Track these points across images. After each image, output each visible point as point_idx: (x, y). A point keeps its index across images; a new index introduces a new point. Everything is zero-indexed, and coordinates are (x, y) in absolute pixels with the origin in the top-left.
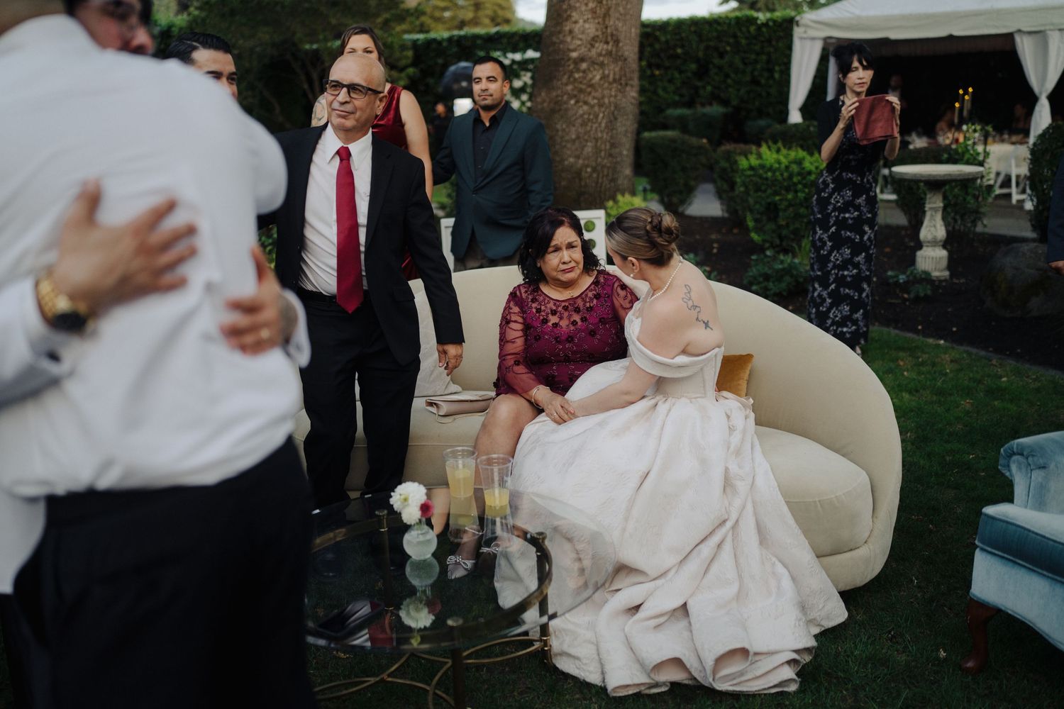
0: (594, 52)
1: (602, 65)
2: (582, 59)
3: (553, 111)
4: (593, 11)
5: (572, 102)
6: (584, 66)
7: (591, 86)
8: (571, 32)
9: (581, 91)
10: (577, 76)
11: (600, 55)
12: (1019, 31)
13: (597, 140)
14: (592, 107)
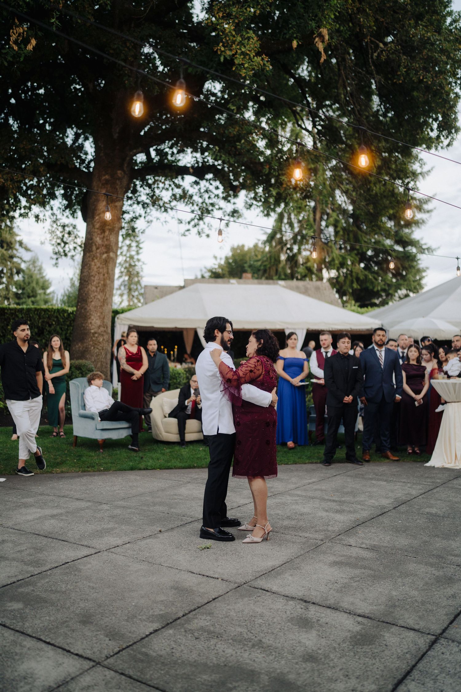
1: (103, 335)
2: (95, 333)
3: (85, 351)
4: (99, 316)
5: (92, 348)
6: (96, 335)
7: (100, 343)
8: (91, 323)
9: (96, 344)
10: (94, 339)
11: (102, 332)
12: (199, 327)
13: (101, 362)
14: (100, 350)
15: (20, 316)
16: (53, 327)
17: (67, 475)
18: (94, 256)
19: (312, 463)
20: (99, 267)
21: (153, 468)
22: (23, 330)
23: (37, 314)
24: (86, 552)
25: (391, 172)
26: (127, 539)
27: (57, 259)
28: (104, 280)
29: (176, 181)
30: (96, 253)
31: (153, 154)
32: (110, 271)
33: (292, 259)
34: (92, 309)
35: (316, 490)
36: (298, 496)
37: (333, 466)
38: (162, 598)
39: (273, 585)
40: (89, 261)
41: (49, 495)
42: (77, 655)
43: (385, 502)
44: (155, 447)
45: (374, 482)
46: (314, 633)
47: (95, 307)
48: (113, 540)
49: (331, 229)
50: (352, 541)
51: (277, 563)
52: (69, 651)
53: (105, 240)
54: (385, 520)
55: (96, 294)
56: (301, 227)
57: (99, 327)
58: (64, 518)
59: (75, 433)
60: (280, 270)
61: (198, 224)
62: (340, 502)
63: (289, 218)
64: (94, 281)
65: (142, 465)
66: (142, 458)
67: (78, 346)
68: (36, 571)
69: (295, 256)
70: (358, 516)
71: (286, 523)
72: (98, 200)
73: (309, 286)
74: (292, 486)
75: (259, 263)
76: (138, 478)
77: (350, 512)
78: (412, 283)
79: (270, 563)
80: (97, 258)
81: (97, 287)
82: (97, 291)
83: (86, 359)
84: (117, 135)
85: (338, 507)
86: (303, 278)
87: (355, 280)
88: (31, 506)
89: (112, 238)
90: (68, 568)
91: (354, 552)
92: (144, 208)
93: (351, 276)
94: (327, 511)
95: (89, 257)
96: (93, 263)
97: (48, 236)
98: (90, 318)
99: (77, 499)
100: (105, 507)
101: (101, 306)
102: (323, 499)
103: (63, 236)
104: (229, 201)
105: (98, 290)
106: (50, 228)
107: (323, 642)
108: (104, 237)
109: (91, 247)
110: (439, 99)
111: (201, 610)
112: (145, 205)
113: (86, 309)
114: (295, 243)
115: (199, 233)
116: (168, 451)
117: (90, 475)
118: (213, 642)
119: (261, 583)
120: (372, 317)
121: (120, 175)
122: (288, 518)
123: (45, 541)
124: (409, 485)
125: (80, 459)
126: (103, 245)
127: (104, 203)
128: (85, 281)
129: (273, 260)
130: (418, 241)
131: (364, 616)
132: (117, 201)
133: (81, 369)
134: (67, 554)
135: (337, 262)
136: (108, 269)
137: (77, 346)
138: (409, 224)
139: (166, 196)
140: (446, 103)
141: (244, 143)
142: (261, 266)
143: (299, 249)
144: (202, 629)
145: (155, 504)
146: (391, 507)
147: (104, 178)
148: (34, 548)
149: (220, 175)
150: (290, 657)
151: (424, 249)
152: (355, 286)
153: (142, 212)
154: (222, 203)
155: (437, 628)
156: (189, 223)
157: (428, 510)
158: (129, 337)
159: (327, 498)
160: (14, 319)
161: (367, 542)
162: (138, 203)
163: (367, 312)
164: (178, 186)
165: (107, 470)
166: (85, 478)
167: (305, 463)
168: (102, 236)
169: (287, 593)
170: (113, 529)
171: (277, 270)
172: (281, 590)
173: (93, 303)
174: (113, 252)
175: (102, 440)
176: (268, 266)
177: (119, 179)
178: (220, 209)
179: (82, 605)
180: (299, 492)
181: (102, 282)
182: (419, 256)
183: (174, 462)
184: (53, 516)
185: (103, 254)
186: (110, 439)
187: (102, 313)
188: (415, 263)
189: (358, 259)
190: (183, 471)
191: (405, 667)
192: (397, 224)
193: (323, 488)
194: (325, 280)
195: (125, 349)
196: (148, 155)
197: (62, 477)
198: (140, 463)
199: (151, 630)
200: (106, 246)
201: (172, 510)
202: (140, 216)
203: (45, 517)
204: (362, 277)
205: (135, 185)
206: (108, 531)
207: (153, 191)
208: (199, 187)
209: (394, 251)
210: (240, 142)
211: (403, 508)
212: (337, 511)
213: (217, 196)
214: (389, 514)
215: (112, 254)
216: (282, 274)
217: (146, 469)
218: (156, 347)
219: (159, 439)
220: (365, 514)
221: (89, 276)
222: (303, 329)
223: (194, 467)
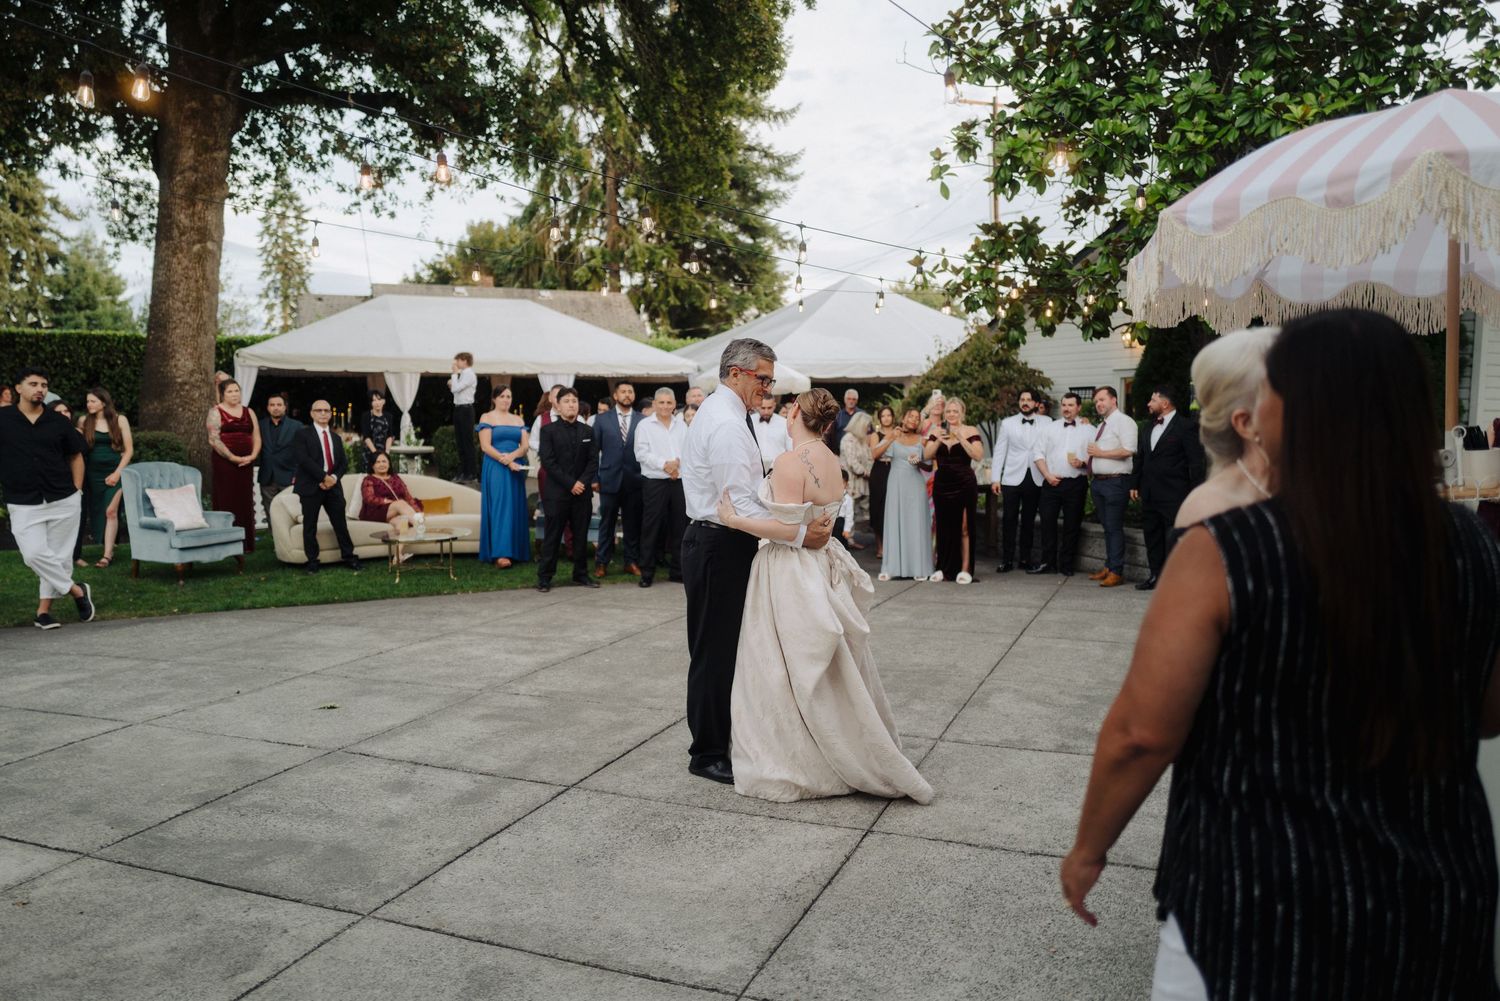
0: (193, 380)
1: (199, 387)
2: (185, 383)
3: (165, 415)
4: (191, 354)
5: (180, 409)
6: (187, 387)
7: (194, 400)
8: (175, 366)
9: (186, 403)
10: (182, 393)
11: (197, 381)
12: (385, 371)
13: (198, 433)
14: (194, 412)
15: (49, 349)
16: (117, 370)
17: (112, 622)
18: (176, 248)
19: (527, 587)
20: (187, 267)
21: (265, 606)
22: (35, 384)
23: (84, 345)
24: (109, 726)
25: (694, 121)
26: (182, 706)
27: (117, 245)
28: (198, 290)
29: (328, 119)
30: (181, 241)
31: (291, 63)
32: (208, 273)
33: (566, 253)
34: (177, 341)
35: (512, 625)
36: (478, 634)
37: (555, 591)
38: (210, 774)
39: (379, 749)
40: (167, 255)
41: (69, 654)
42: (57, 849)
43: (602, 636)
44: (278, 573)
45: (604, 610)
46: (409, 796)
47: (183, 337)
48: (157, 709)
49: (634, 203)
50: (522, 689)
51: (398, 722)
52: (45, 846)
53: (196, 218)
54: (587, 660)
55: (182, 314)
56: (581, 195)
57: (192, 373)
58: (85, 684)
59: (134, 556)
60: (545, 270)
61: (374, 195)
62: (536, 639)
63: (563, 182)
64: (178, 292)
65: (247, 603)
66: (250, 591)
67: (153, 407)
68: (17, 757)
69: (571, 245)
70: (552, 657)
71: (441, 671)
72: (179, 147)
73: (593, 300)
74: (478, 621)
75: (510, 257)
76: (235, 621)
77: (544, 652)
78: (763, 297)
79: (389, 723)
80: (181, 251)
81: (184, 303)
82: (184, 310)
83: (169, 429)
84: (209, 28)
85: (529, 647)
86: (584, 287)
87: (671, 291)
88: (31, 672)
89: (210, 216)
90: (70, 750)
91: (517, 702)
92: (273, 161)
93: (667, 284)
94: (510, 652)
95: (167, 248)
96: (175, 260)
97: (96, 201)
98: (173, 357)
99: (118, 657)
100: (163, 665)
101: (193, 336)
102: (514, 637)
103: (127, 202)
104: (428, 157)
105: (187, 308)
106: (99, 187)
107: (416, 805)
108: (193, 214)
109: (170, 230)
110: (746, 15)
111: (262, 784)
112: (274, 157)
113: (164, 341)
114: (572, 224)
115: (377, 210)
116: (298, 578)
117: (153, 622)
118: (264, 817)
119: (364, 748)
120: (685, 356)
121: (219, 103)
122: (448, 664)
123: (41, 718)
124: (653, 612)
125: (138, 598)
126: (192, 228)
127: (191, 152)
128: (161, 291)
129: (532, 254)
130: (774, 228)
131: (487, 774)
132: (216, 150)
133: (156, 447)
134: (78, 731)
135: (639, 259)
136: (204, 271)
137: (151, 407)
138: (759, 198)
139: (312, 142)
140: (753, 23)
141: (435, 63)
142: (512, 261)
143: (579, 235)
144: (255, 805)
145: (246, 657)
146: (609, 641)
147: (187, 106)
148: (19, 729)
149: (405, 110)
150: (362, 824)
151: (785, 242)
152: (672, 300)
153: (272, 169)
154: (416, 160)
155: (572, 779)
156: (357, 191)
157: (657, 644)
158: (226, 394)
159: (520, 634)
160: (34, 354)
161: (543, 688)
162: (263, 151)
163: (683, 346)
164: (331, 129)
165: (185, 611)
166: (142, 626)
167: (516, 588)
168: (190, 212)
169: (394, 756)
170: (162, 695)
171: (540, 270)
172: (389, 754)
173: (178, 331)
174: (213, 241)
175: (183, 564)
176: (525, 263)
177: (218, 109)
178: (412, 169)
179: (80, 792)
180: (483, 630)
181: (194, 294)
182: (777, 253)
183: (302, 596)
184: (66, 684)
185: (194, 243)
186: (198, 563)
187: (196, 349)
188: (767, 266)
189: (677, 255)
190: (313, 608)
191: (506, 821)
192: (743, 197)
193: (523, 622)
194: (624, 291)
195: (221, 411)
196: (282, 64)
197: (102, 627)
198: (244, 597)
199: (179, 811)
200: (199, 229)
201: (272, 664)
202: (267, 176)
203: (52, 686)
204: (683, 286)
205: (255, 121)
206: (155, 698)
207: (289, 132)
208: (372, 128)
209: (736, 242)
210: (428, 61)
211: (621, 645)
212: (527, 652)
213: (405, 148)
214: (600, 651)
215: (210, 245)
216: (549, 277)
217: (252, 607)
218: (282, 409)
219: (286, 560)
220: (563, 654)
221: (169, 283)
222: (568, 375)
223: (334, 602)
